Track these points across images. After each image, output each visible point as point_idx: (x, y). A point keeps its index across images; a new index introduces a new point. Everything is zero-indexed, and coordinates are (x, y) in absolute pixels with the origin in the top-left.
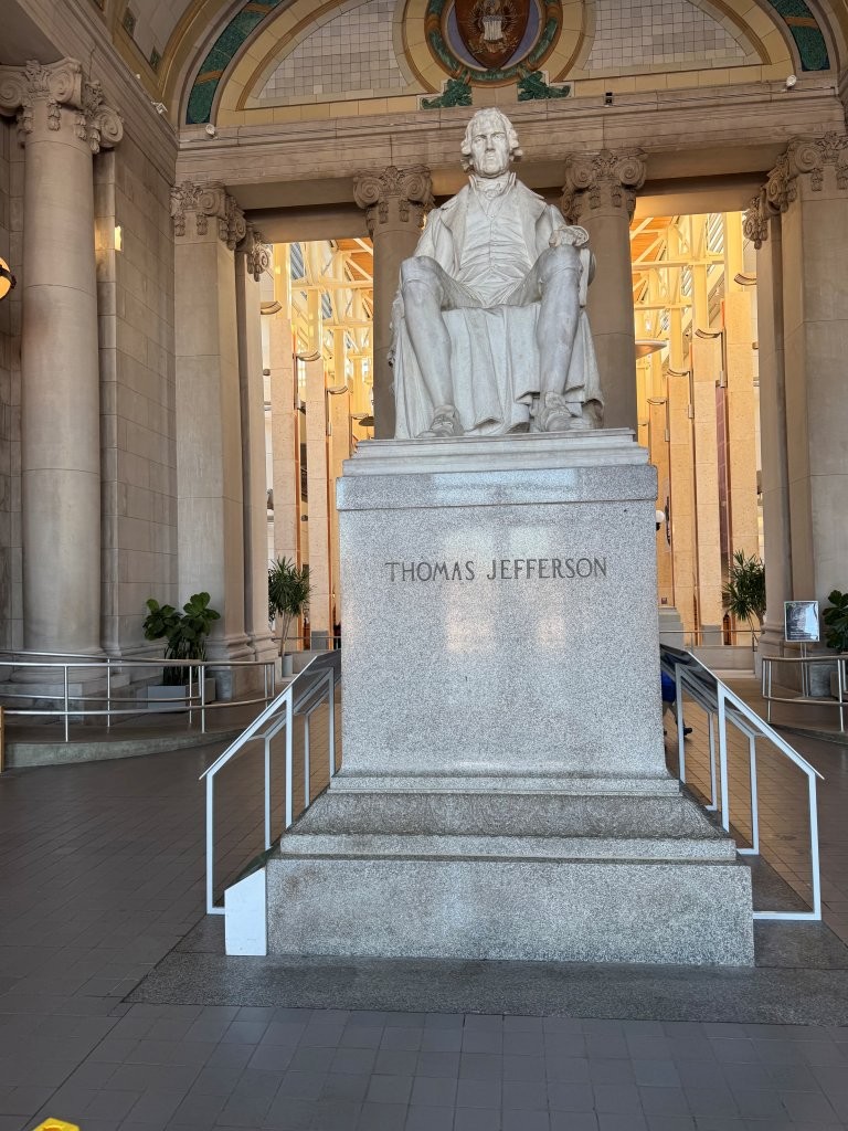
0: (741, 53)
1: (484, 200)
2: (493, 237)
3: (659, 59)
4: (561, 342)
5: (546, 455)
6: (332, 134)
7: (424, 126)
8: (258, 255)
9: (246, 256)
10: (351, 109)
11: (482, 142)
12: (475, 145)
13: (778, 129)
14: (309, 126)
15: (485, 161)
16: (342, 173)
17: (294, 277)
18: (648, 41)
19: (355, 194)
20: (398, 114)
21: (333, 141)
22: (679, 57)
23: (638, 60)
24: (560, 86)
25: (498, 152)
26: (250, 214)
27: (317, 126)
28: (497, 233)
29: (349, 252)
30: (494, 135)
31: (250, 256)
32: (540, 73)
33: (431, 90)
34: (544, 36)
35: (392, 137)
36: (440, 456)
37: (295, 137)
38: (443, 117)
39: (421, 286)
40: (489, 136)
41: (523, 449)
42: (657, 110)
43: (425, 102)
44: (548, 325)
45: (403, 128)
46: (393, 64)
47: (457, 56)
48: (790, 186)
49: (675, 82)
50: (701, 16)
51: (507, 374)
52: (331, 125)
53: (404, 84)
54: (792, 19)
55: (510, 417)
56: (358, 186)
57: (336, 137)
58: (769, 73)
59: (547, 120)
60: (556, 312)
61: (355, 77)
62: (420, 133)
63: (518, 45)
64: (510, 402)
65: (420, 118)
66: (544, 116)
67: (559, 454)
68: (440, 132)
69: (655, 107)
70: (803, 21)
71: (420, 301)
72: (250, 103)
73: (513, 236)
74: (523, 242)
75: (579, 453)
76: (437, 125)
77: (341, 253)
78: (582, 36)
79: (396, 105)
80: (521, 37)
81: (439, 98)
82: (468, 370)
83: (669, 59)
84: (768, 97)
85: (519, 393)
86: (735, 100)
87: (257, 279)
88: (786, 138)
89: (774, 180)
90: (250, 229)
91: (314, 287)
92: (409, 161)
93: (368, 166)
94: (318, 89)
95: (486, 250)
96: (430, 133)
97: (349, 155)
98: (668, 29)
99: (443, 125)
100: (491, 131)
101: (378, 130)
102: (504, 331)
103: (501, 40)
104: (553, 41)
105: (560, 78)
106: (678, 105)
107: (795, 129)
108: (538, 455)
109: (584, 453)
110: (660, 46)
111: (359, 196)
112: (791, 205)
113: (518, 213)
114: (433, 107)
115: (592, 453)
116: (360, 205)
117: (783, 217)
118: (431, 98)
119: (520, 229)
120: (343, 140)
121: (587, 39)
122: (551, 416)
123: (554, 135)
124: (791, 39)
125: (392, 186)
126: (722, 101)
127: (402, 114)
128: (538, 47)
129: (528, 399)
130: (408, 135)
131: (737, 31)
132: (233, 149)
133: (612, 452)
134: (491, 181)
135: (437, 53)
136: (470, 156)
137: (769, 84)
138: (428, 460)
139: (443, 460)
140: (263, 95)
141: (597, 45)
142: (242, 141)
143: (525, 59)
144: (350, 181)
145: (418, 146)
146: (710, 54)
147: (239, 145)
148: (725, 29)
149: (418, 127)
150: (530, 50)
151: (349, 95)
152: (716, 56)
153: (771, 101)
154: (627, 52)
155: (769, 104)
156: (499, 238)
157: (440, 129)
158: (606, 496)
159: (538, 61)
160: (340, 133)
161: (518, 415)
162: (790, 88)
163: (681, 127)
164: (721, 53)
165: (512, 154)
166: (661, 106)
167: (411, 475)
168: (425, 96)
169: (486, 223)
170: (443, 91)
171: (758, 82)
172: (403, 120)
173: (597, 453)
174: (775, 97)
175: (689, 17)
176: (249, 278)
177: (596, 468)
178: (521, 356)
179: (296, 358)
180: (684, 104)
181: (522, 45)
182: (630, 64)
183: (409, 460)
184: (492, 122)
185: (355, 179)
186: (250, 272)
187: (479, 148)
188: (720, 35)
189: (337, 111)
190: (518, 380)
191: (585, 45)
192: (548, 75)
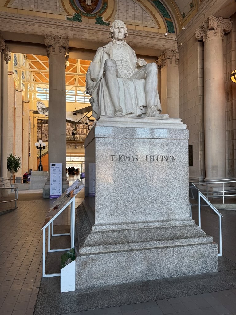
0: (154, 24)
1: (118, 47)
2: (122, 58)
3: (133, 21)
4: (154, 91)
5: (159, 124)
6: (38, 21)
7: (68, 25)
8: (8, 55)
9: (4, 55)
10: (44, 15)
11: (117, 29)
12: (115, 30)
13: (162, 46)
14: (30, 17)
15: (118, 35)
16: (41, 34)
17: (15, 65)
18: (131, 15)
19: (45, 41)
20: (59, 20)
21: (38, 23)
22: (139, 22)
23: (128, 20)
24: (107, 22)
25: (122, 33)
26: (7, 42)
27: (33, 18)
28: (123, 57)
29: (31, 60)
30: (121, 28)
31: (5, 55)
32: (102, 17)
33: (69, 15)
34: (103, 7)
35: (58, 26)
36: (127, 122)
37: (25, 20)
38: (73, 24)
39: (113, 68)
40: (120, 28)
41: (151, 122)
42: (133, 35)
43: (67, 18)
44: (149, 86)
45: (61, 24)
46: (58, 4)
47: (77, 7)
48: (164, 62)
49: (137, 28)
50: (144, 12)
51: (135, 99)
52: (38, 19)
53: (61, 11)
54: (166, 18)
55: (137, 112)
56: (46, 39)
57: (39, 23)
58: (160, 31)
59: (104, 31)
60: (152, 82)
61: (45, 6)
62: (66, 27)
63: (96, 8)
64: (137, 108)
65: (66, 22)
66: (103, 30)
67: (162, 124)
68: (72, 28)
69: (132, 34)
70: (168, 19)
71: (112, 73)
72: (9, 5)
73: (127, 59)
74: (130, 61)
75: (168, 124)
76: (71, 26)
77: (28, 60)
78: (114, 10)
79: (59, 17)
80: (96, 6)
81: (72, 18)
82: (123, 97)
83: (136, 21)
84: (160, 37)
85: (140, 105)
86: (152, 36)
87: (7, 63)
88: (164, 49)
89: (160, 60)
90: (6, 46)
91: (19, 69)
92: (62, 35)
93: (49, 34)
94: (33, 7)
95: (120, 62)
96: (69, 28)
97: (43, 29)
98: (136, 14)
99: (73, 26)
100: (121, 26)
101: (53, 23)
102: (134, 86)
103: (91, 5)
104: (106, 9)
105: (107, 20)
106: (139, 34)
107: (167, 47)
108: (157, 124)
109: (169, 125)
110: (134, 17)
111: (46, 42)
112: (164, 67)
113: (128, 53)
114: (70, 20)
115: (172, 125)
116: (46, 45)
117: (162, 69)
118: (69, 17)
119: (128, 57)
120: (42, 24)
121: (115, 11)
122: (154, 113)
123: (105, 36)
124: (166, 23)
125: (57, 41)
126: (149, 36)
127: (61, 20)
128: (101, 10)
129: (142, 108)
130: (62, 27)
131: (153, 19)
132: (2, 19)
133: (177, 125)
134: (119, 42)
135: (72, 4)
136: (113, 33)
137: (161, 34)
138: (124, 123)
139: (129, 123)
140: (14, 4)
141: (117, 13)
142: (6, 17)
143: (98, 12)
144: (44, 37)
145: (65, 31)
146: (146, 23)
147: (5, 18)
148: (150, 17)
149: (66, 25)
150: (99, 10)
151: (43, 11)
152: (148, 24)
153: (161, 38)
154: (125, 17)
155: (161, 39)
156: (124, 59)
157: (72, 27)
158: (176, 137)
159: (101, 14)
160: (40, 22)
161: (139, 112)
162: (166, 36)
163: (139, 41)
164: (149, 23)
165: (125, 35)
166: (134, 34)
167: (119, 127)
168: (67, 16)
169: (119, 54)
170: (73, 16)
171: (158, 33)
172: (61, 22)
173: (173, 125)
174: (162, 37)
175: (141, 11)
176: (5, 62)
177: (173, 129)
178: (140, 94)
179: (15, 90)
180: (140, 35)
181: (97, 8)
182: (126, 21)
183: (118, 122)
184: (121, 24)
185: (45, 37)
186: (5, 60)
187: (116, 31)
188: (149, 18)
189: (39, 14)
190: (139, 101)
191: (114, 13)
192: (104, 18)
